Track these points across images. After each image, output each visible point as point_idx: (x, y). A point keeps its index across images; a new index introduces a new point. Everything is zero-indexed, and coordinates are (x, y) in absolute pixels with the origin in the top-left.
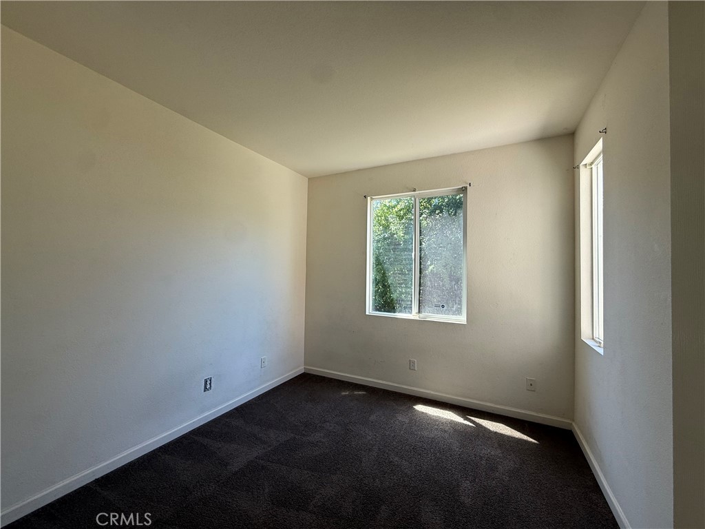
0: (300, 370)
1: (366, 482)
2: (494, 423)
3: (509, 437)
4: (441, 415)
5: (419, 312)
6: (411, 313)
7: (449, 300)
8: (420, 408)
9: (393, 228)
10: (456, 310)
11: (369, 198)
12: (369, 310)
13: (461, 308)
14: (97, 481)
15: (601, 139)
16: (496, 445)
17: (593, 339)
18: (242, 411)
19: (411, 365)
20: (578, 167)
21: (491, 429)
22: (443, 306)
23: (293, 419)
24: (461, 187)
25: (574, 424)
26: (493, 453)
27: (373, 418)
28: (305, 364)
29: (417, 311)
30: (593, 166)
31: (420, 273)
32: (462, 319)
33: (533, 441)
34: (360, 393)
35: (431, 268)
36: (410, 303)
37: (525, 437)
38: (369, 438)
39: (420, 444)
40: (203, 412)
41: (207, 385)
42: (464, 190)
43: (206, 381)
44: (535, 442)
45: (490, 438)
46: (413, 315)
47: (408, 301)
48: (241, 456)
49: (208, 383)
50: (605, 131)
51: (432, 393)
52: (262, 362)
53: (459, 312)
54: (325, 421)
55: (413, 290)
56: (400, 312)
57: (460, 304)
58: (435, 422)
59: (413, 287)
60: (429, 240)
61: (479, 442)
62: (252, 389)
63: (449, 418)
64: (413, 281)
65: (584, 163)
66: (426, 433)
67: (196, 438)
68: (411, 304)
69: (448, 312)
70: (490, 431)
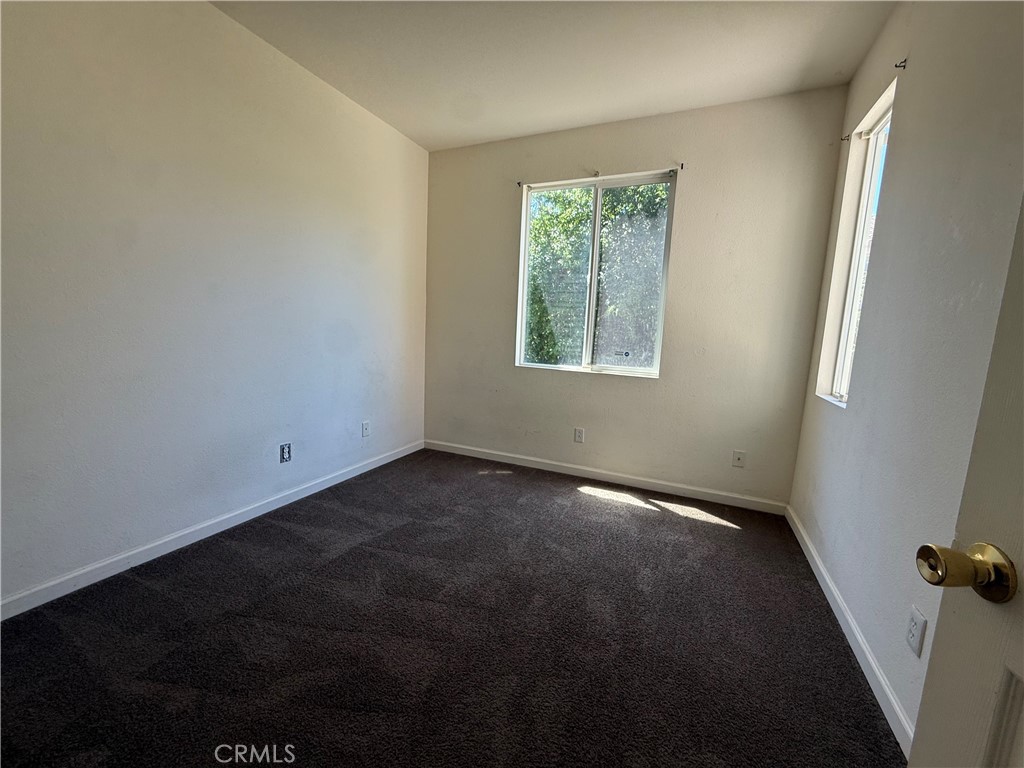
0: (418, 444)
1: (514, 569)
2: (684, 507)
3: (703, 522)
4: (615, 499)
5: (592, 363)
6: (580, 364)
7: (636, 345)
8: (586, 490)
9: (556, 246)
10: (646, 360)
11: (525, 187)
12: (520, 358)
13: (652, 357)
14: (133, 570)
15: (896, 80)
16: (687, 531)
17: (831, 394)
18: (336, 492)
19: (577, 437)
20: (848, 138)
21: (681, 514)
22: (627, 354)
23: (411, 501)
24: (668, 170)
25: (788, 507)
26: (681, 539)
27: (522, 500)
28: (426, 436)
29: (590, 361)
30: (872, 135)
31: (597, 305)
32: (653, 372)
33: (734, 526)
34: (504, 472)
35: (611, 308)
36: (579, 350)
37: (724, 523)
38: (517, 523)
39: (586, 530)
40: (281, 490)
41: (285, 454)
42: (671, 176)
43: (282, 449)
44: (738, 527)
45: (679, 523)
46: (584, 367)
47: (577, 347)
48: (340, 543)
49: (286, 450)
50: (903, 65)
51: (604, 472)
52: (364, 428)
53: (649, 361)
54: (456, 504)
55: (585, 332)
56: (565, 362)
57: (652, 351)
58: (606, 505)
59: (585, 327)
60: (610, 268)
61: (665, 528)
62: (350, 465)
63: (625, 501)
64: (586, 318)
65: (857, 130)
66: (594, 518)
67: (273, 522)
68: (582, 352)
69: (636, 362)
70: (679, 516)
